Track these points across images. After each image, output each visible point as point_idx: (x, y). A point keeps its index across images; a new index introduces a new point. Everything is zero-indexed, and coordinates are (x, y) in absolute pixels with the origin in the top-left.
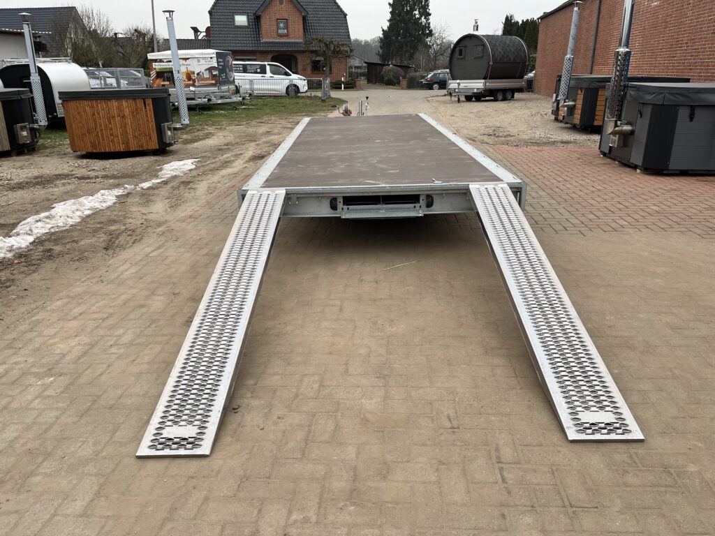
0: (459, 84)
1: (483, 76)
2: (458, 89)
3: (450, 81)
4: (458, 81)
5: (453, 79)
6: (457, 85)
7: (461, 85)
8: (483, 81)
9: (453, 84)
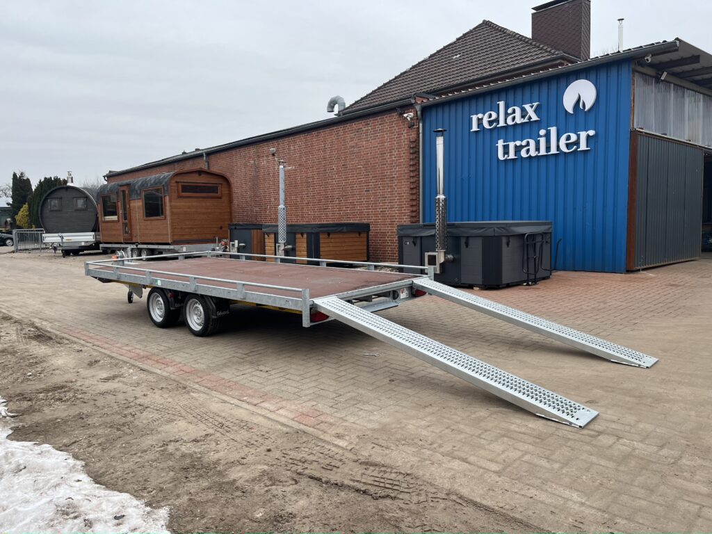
0: (62, 238)
1: (91, 229)
2: (63, 243)
3: (43, 235)
4: (60, 234)
5: (48, 232)
6: (59, 238)
7: (65, 238)
8: (93, 233)
9: (51, 238)
